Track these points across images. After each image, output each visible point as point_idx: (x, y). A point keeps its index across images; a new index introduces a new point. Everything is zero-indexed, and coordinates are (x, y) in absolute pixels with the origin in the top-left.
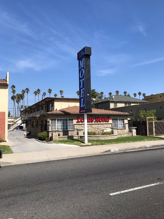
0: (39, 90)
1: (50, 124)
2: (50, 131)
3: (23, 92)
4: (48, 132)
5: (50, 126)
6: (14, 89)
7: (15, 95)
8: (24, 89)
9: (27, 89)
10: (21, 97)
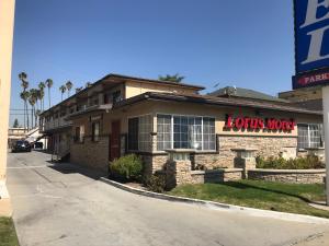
0: (69, 84)
1: (155, 130)
2: (155, 151)
3: (42, 85)
4: (147, 156)
5: (155, 137)
6: (26, 80)
7: (28, 90)
8: (44, 81)
9: (48, 81)
10: (37, 95)
